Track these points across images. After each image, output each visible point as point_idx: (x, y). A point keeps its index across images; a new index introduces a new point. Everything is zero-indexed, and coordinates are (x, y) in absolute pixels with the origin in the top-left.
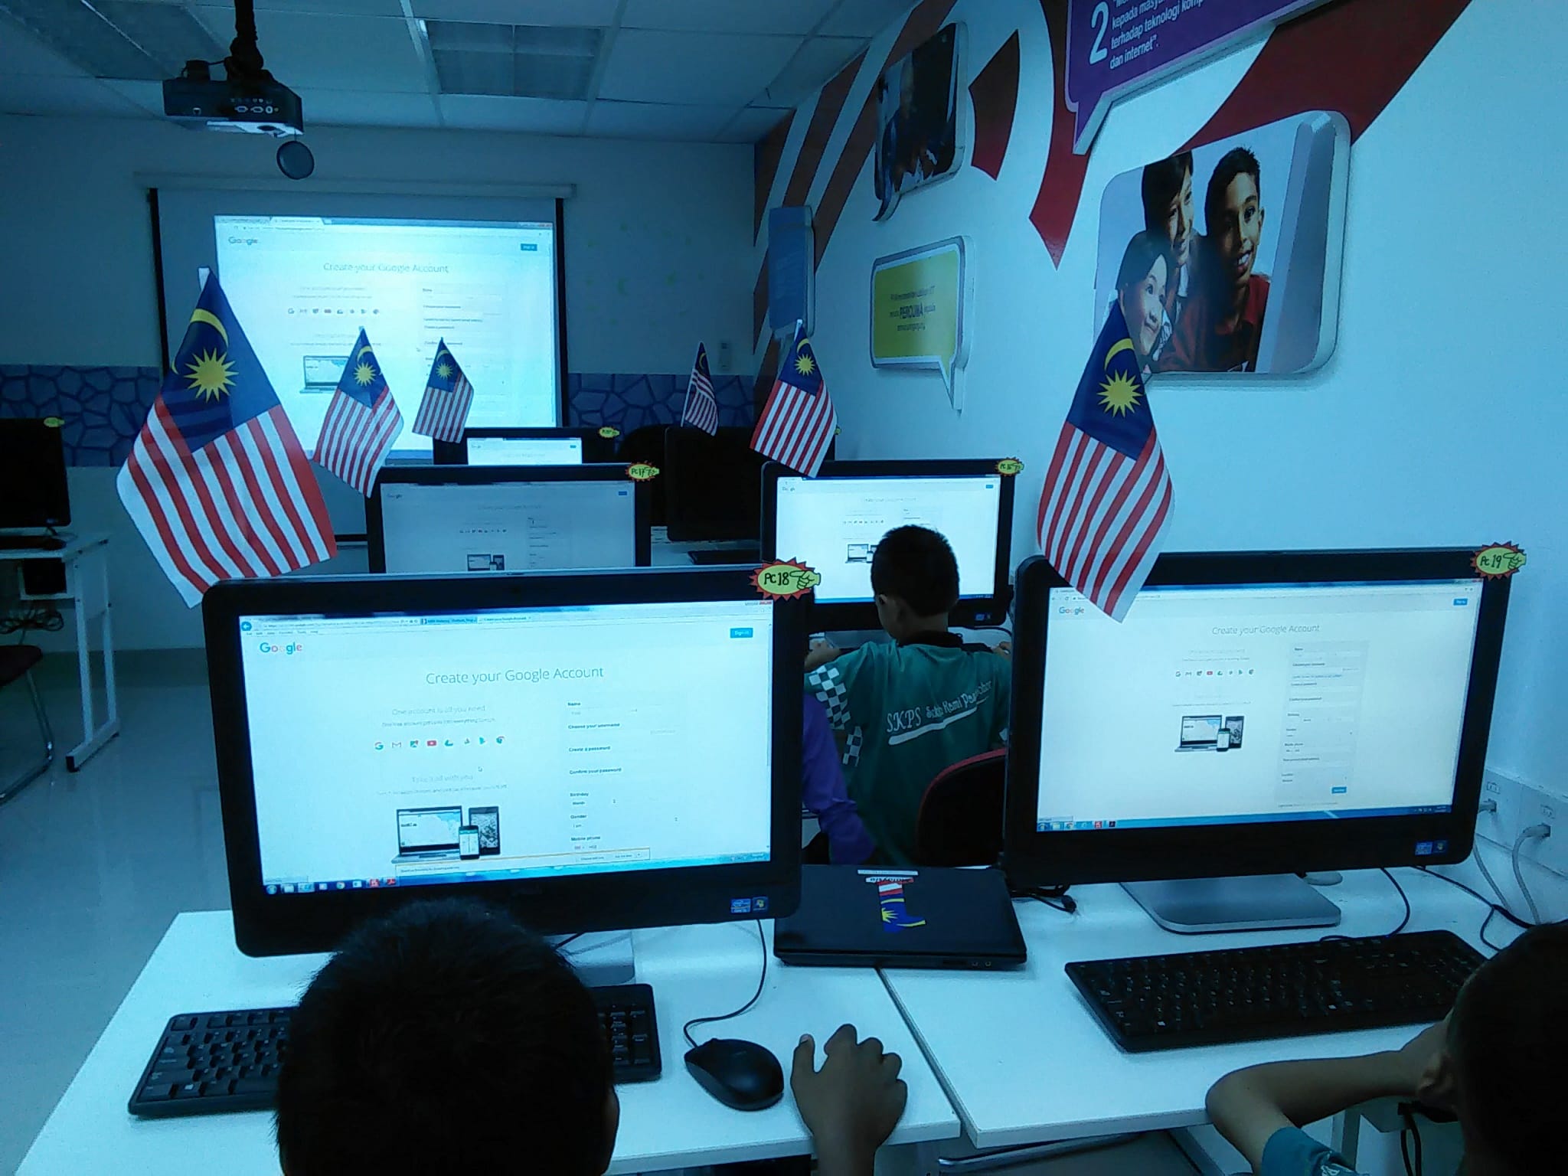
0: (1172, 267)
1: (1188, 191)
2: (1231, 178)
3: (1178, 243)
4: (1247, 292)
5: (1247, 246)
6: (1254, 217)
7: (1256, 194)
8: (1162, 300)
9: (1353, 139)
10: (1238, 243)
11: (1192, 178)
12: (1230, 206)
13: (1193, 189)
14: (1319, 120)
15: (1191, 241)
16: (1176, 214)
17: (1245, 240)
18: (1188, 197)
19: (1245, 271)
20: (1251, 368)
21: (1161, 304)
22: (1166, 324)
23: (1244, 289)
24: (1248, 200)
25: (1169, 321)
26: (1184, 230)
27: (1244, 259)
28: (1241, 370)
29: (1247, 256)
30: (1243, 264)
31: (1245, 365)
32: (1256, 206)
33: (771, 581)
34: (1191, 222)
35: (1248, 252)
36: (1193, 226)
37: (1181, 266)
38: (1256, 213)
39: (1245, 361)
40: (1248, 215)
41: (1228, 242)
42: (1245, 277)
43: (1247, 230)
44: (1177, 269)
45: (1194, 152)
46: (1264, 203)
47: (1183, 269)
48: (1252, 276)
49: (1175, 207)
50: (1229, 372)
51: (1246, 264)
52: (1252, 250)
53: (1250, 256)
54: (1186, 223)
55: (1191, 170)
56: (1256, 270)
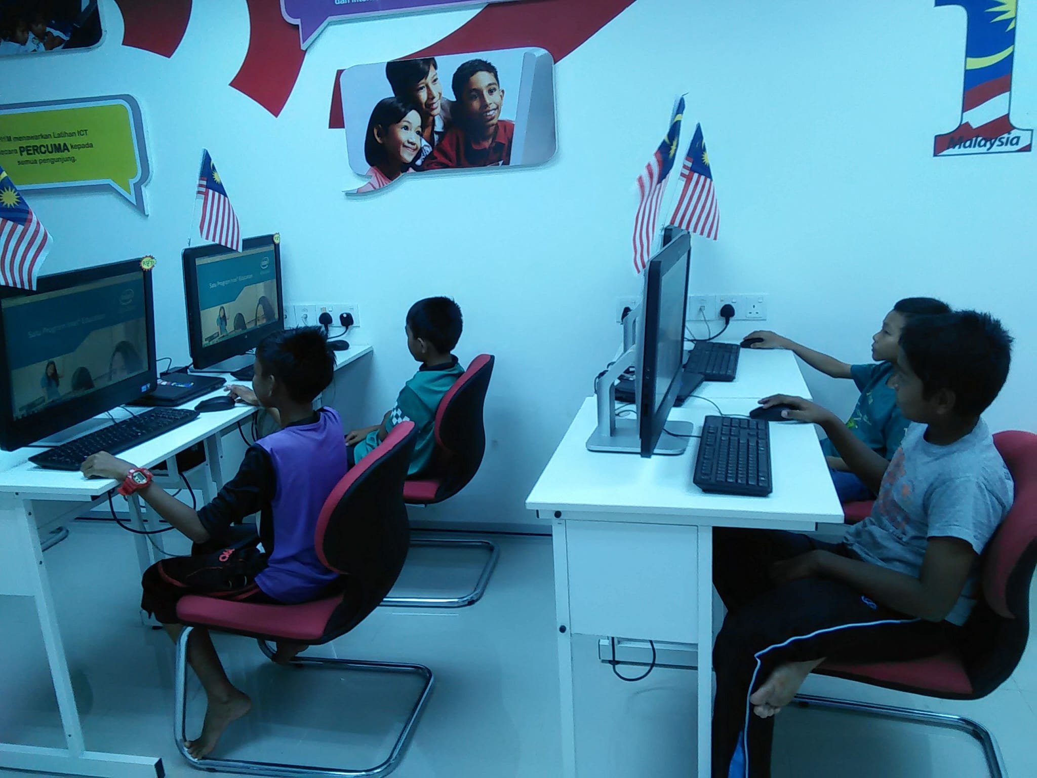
0: (426, 116)
1: (435, 78)
2: (473, 73)
3: (429, 105)
4: (496, 129)
5: (493, 106)
6: (495, 93)
7: (494, 81)
8: (418, 133)
9: (556, 60)
10: (484, 105)
11: (437, 72)
12: (475, 87)
13: (438, 77)
14: (537, 51)
15: (441, 104)
16: (425, 90)
17: (491, 104)
18: (435, 80)
19: (492, 119)
21: (419, 136)
22: (425, 146)
23: (493, 127)
24: (490, 85)
25: (427, 144)
26: (434, 98)
27: (491, 113)
28: (497, 165)
29: (493, 111)
30: (490, 115)
32: (497, 88)
34: (440, 94)
35: (495, 109)
36: (443, 96)
37: (434, 116)
38: (497, 91)
40: (491, 92)
41: (476, 104)
42: (494, 121)
43: (489, 99)
44: (431, 118)
45: (435, 56)
46: (503, 87)
47: (436, 118)
48: (499, 121)
49: (422, 86)
50: (487, 167)
51: (493, 115)
52: (497, 108)
53: (496, 111)
54: (435, 93)
55: (436, 68)
56: (501, 117)
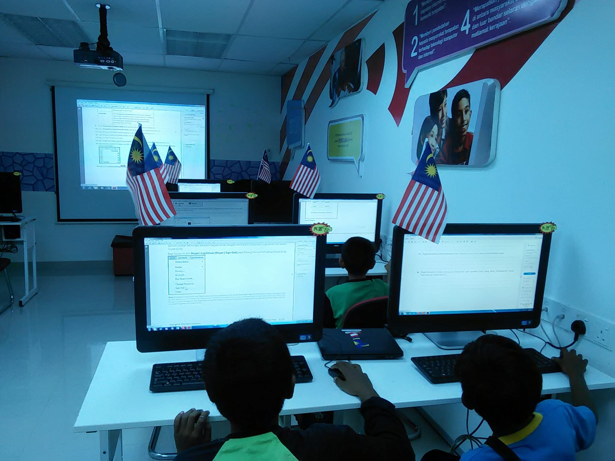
0: (440, 128)
1: (446, 103)
2: (460, 99)
3: (442, 121)
4: (466, 138)
5: (466, 122)
6: (468, 113)
7: (468, 105)
8: (436, 139)
9: (501, 89)
10: (463, 121)
11: (447, 99)
12: (460, 109)
13: (447, 102)
14: (490, 82)
15: (446, 120)
16: (441, 110)
17: (465, 120)
18: (445, 105)
19: (465, 131)
20: (467, 164)
21: (436, 141)
22: (437, 148)
23: (464, 137)
24: (466, 107)
25: (438, 147)
26: (444, 116)
27: (465, 127)
28: (463, 164)
29: (466, 126)
30: (464, 129)
31: (465, 163)
32: (469, 110)
33: (316, 230)
34: (446, 114)
35: (466, 125)
36: (447, 115)
37: (442, 128)
39: (465, 161)
40: (466, 112)
41: (459, 121)
42: (465, 133)
43: (466, 117)
44: (441, 129)
45: (448, 90)
46: (471, 108)
47: (444, 130)
48: (467, 133)
49: (440, 108)
50: (459, 165)
51: (465, 128)
52: (467, 124)
53: (467, 126)
54: (445, 114)
55: (447, 97)
56: (469, 131)
